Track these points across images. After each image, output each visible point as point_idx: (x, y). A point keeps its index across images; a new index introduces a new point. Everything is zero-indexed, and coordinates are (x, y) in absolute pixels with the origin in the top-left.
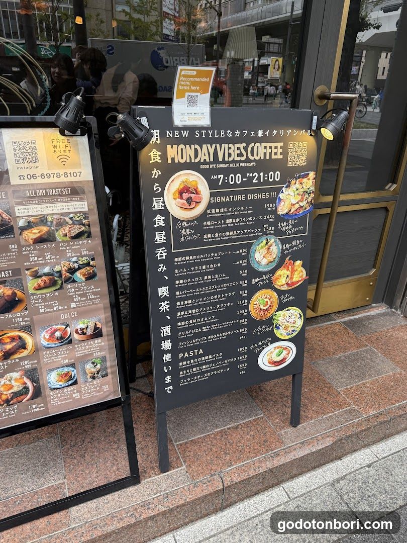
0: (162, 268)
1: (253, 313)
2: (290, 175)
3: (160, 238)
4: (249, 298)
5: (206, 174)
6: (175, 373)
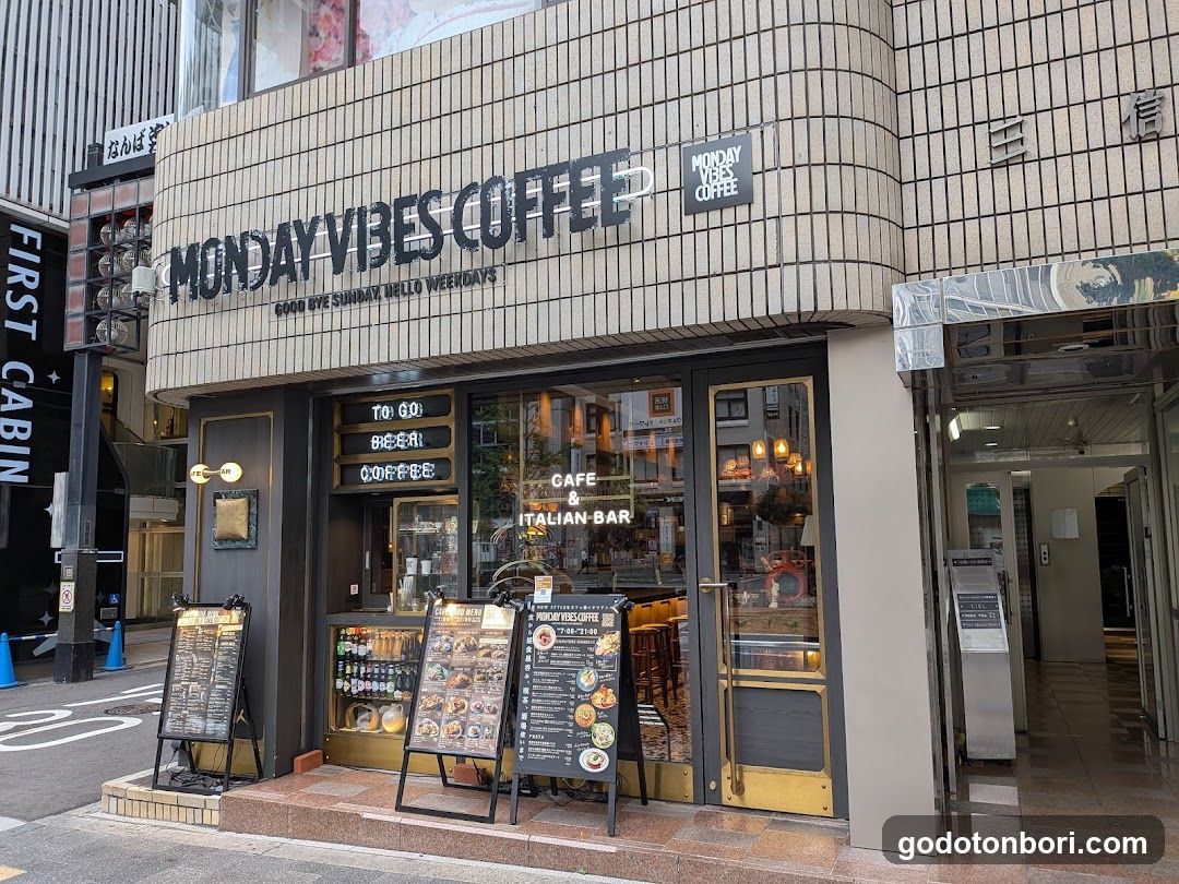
0: (527, 676)
1: (578, 720)
2: (602, 632)
3: (528, 659)
4: (575, 707)
5: (555, 627)
6: (526, 746)
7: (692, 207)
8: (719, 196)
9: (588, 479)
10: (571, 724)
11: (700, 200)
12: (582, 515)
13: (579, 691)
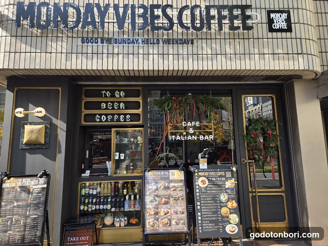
0: (198, 198)
1: (222, 214)
2: (227, 179)
3: (198, 191)
4: (221, 209)
5: (207, 178)
6: (202, 226)
7: (271, 30)
8: (281, 28)
9: (197, 124)
10: (220, 216)
11: (274, 28)
12: (195, 137)
13: (221, 202)
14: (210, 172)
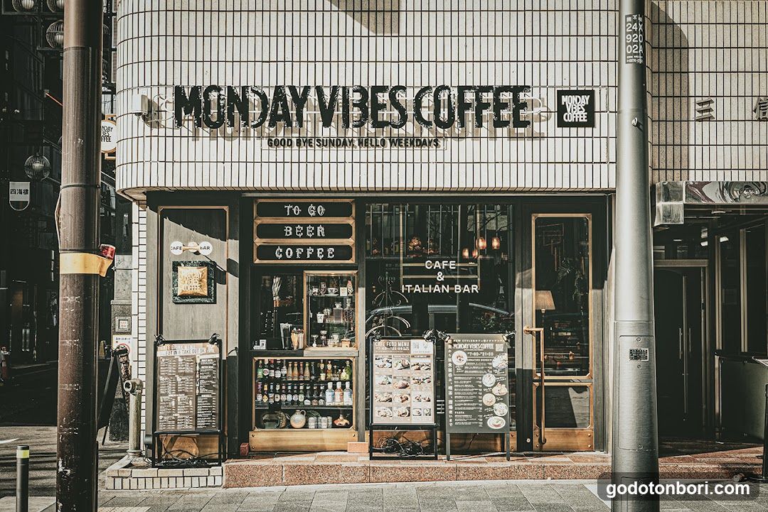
0: (450, 380)
1: (484, 403)
2: (496, 354)
3: (450, 370)
4: (483, 396)
5: (466, 352)
6: (453, 419)
7: (561, 123)
8: (577, 120)
9: (451, 264)
10: (481, 405)
11: (566, 121)
12: (446, 287)
13: (484, 387)
14: (471, 343)
